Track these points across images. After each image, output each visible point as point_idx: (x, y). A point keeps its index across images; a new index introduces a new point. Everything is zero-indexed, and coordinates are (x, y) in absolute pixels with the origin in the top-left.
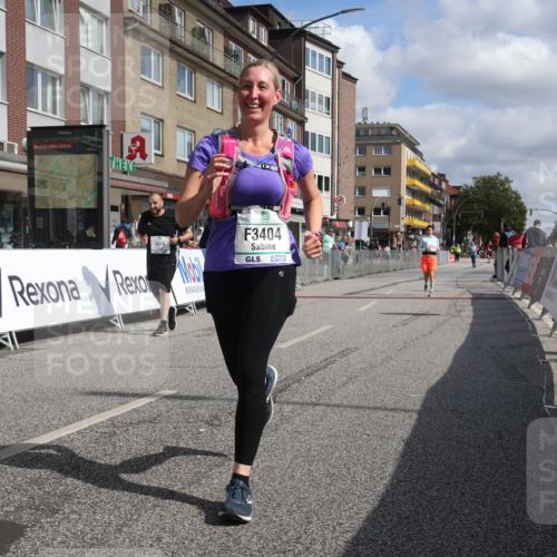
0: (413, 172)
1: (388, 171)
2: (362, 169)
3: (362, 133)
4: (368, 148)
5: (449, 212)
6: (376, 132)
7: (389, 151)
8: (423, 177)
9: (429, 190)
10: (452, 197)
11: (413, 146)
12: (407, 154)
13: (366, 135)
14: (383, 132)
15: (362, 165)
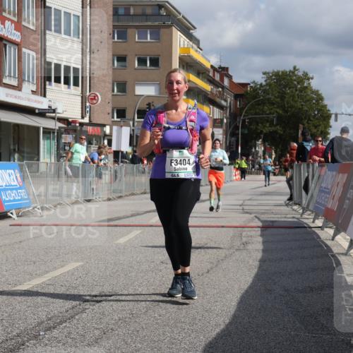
0: (188, 64)
1: (155, 62)
2: (122, 59)
3: (121, 11)
4: (130, 31)
5: (234, 117)
6: (139, 11)
7: (156, 36)
8: (200, 71)
9: (207, 87)
10: (237, 97)
11: (187, 30)
12: (179, 41)
13: (127, 14)
14: (149, 11)
15: (122, 53)
